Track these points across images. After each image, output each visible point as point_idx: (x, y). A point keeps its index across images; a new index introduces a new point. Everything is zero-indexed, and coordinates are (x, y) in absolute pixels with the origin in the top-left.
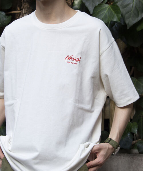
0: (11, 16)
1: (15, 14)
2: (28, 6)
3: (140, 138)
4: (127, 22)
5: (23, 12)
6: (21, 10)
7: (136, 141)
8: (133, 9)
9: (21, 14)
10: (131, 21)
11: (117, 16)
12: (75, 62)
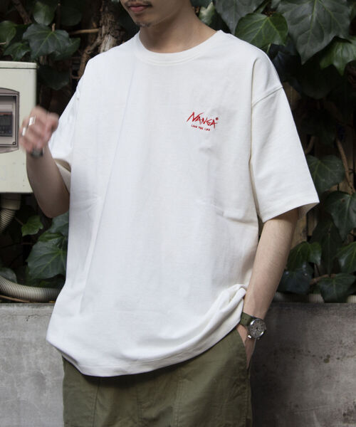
0: (79, 39)
1: (87, 34)
2: (113, 20)
3: (326, 273)
4: (301, 51)
5: (103, 32)
6: (99, 27)
7: (319, 278)
8: (313, 25)
9: (99, 35)
10: (308, 49)
11: (281, 35)
12: (205, 126)
